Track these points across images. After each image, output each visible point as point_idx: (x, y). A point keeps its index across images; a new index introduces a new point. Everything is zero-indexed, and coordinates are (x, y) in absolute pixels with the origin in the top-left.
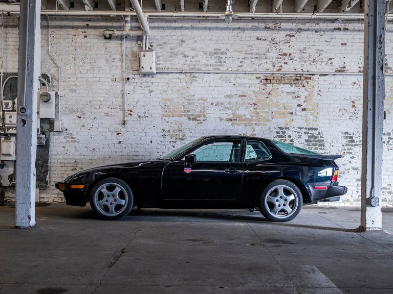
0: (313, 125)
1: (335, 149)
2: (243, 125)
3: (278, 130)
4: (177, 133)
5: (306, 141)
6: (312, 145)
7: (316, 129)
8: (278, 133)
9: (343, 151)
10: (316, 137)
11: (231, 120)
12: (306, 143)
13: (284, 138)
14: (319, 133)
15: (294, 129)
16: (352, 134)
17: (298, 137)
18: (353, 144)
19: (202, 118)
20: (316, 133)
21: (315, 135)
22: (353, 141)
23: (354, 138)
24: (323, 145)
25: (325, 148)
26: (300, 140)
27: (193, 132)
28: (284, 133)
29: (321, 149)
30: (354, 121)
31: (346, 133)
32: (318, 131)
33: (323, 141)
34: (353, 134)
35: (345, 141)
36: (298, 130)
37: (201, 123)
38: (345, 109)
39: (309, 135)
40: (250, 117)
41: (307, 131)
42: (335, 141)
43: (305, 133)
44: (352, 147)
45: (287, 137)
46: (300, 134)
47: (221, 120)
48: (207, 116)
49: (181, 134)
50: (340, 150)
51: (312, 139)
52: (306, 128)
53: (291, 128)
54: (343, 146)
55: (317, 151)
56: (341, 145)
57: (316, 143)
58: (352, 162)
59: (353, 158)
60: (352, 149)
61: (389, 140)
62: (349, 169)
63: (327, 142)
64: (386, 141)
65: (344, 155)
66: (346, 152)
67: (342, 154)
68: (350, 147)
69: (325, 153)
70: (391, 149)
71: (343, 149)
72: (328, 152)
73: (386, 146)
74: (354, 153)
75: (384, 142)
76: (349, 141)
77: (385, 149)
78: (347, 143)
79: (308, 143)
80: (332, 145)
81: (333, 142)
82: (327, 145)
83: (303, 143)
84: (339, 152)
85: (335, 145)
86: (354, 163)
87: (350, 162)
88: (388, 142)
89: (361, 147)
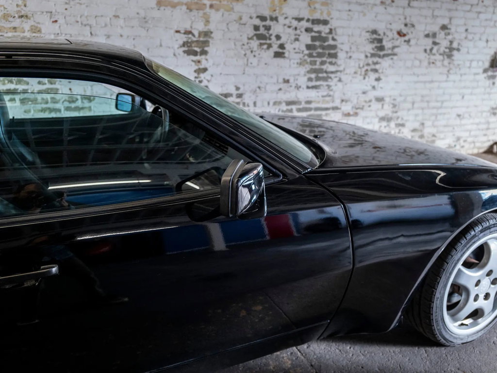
0: (322, 13)
1: (353, 64)
2: (184, 8)
3: (257, 22)
4: (17, 23)
5: (308, 47)
6: (318, 56)
7: (325, 22)
8: (256, 28)
9: (366, 68)
10: (325, 39)
12: (307, 52)
13: (268, 42)
14: (331, 30)
15: (287, 22)
16: (382, 34)
17: (293, 37)
18: (382, 53)
20: (324, 29)
21: (323, 35)
22: (381, 48)
23: (384, 43)
24: (335, 56)
25: (339, 62)
26: (297, 45)
27: (61, 21)
28: (268, 28)
29: (331, 63)
30: (388, 8)
31: (374, 32)
32: (329, 26)
33: (334, 47)
34: (384, 34)
35: (369, 48)
36: (295, 23)
39: (313, 34)
41: (309, 25)
42: (354, 48)
43: (308, 30)
44: (380, 60)
45: (273, 38)
46: (298, 32)
49: (27, 26)
50: (361, 66)
51: (317, 43)
52: (308, 20)
53: (281, 19)
54: (366, 57)
55: (324, 67)
56: (362, 56)
57: (324, 51)
58: (376, 87)
59: (378, 79)
60: (380, 63)
61: (433, 46)
62: (370, 101)
63: (342, 50)
64: (428, 48)
65: (366, 74)
66: (369, 68)
67: (363, 73)
68: (376, 59)
69: (337, 71)
70: (433, 63)
71: (366, 63)
72: (341, 68)
73: (428, 57)
74: (380, 71)
75: (425, 51)
76: (376, 47)
77: (425, 63)
78: (372, 52)
79: (311, 51)
80: (349, 54)
81: (352, 50)
82: (341, 55)
83: (301, 52)
84: (359, 70)
85: (355, 56)
86: (379, 89)
87: (374, 87)
88: (431, 50)
89: (392, 59)
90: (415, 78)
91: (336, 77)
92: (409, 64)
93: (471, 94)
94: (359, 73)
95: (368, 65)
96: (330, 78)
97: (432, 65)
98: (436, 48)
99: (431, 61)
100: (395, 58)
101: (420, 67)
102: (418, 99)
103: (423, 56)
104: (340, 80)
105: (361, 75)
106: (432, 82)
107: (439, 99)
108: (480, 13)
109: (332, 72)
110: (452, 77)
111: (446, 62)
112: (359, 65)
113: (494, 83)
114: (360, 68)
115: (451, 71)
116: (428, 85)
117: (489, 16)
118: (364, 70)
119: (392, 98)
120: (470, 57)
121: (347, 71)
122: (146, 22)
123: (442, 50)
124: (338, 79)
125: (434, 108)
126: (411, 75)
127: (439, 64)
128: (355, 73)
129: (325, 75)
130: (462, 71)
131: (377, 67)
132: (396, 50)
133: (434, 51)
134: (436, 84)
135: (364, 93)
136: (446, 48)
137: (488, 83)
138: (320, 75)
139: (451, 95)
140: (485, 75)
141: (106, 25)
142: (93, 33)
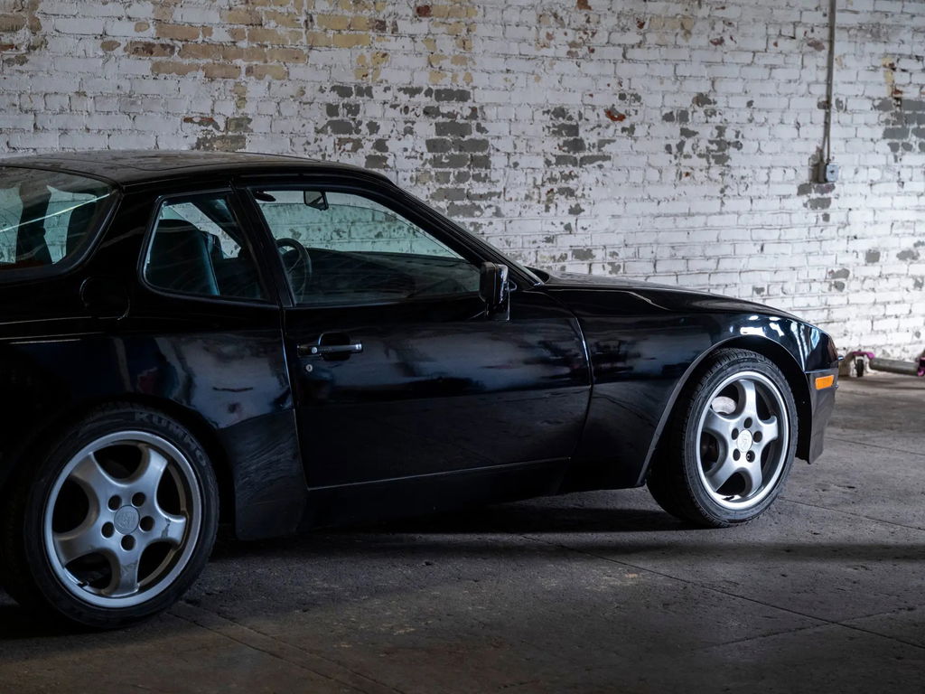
0: (454, 78)
1: (521, 179)
2: (201, 74)
3: (333, 98)
5: (431, 145)
6: (451, 164)
7: (463, 96)
8: (332, 110)
9: (549, 186)
10: (464, 130)
11: (148, 49)
12: (429, 156)
13: (354, 136)
14: (474, 110)
15: (389, 96)
16: (576, 117)
17: (401, 127)
18: (579, 156)
20: (462, 109)
21: (459, 120)
22: (577, 145)
23: (582, 134)
24: (485, 163)
25: (494, 176)
26: (408, 141)
28: (354, 110)
29: (477, 178)
30: (583, 63)
31: (560, 112)
32: (469, 103)
33: (483, 145)
34: (580, 115)
35: (552, 145)
36: (404, 99)
37: (22, 60)
38: (555, 15)
39: (440, 119)
40: (226, 38)
41: (430, 102)
42: (521, 146)
43: (427, 112)
44: (576, 170)
45: (364, 128)
46: (411, 115)
47: (109, 46)
48: (47, 26)
50: (539, 182)
51: (449, 138)
52: (429, 93)
53: (378, 93)
54: (548, 163)
55: (465, 186)
56: (540, 163)
57: (462, 153)
58: (573, 226)
59: (576, 211)
60: (576, 176)
61: (683, 138)
62: (564, 258)
63: (498, 150)
64: (674, 143)
65: (550, 200)
66: (555, 187)
67: (544, 198)
68: (567, 169)
69: (491, 195)
70: (687, 174)
71: (548, 175)
72: (499, 189)
73: (675, 162)
74: (579, 193)
75: (668, 148)
76: (565, 143)
77: (671, 175)
78: (560, 153)
79: (437, 155)
80: (513, 160)
81: (518, 151)
82: (498, 161)
83: (418, 155)
84: (536, 191)
85: (524, 162)
86: (580, 231)
87: (568, 228)
88: (680, 146)
89: (600, 167)
90: (652, 208)
91: (490, 206)
92: (637, 176)
93: (779, 241)
94: (536, 197)
95: (552, 180)
96: (478, 208)
97: (685, 179)
98: (689, 143)
99: (684, 170)
100: (607, 164)
101: (660, 182)
102: (666, 252)
103: (663, 159)
104: (498, 213)
105: (539, 202)
106: (690, 215)
107: (709, 252)
108: (772, 67)
109: (481, 197)
110: (731, 204)
111: (716, 171)
112: (535, 179)
113: (826, 217)
114: (535, 186)
115: (727, 192)
116: (682, 223)
117: (793, 73)
118: (544, 190)
119: (608, 250)
120: (766, 160)
121: (512, 194)
122: (133, 103)
123: (703, 145)
124: (493, 210)
125: (701, 272)
126: (643, 199)
127: (700, 176)
128: (527, 197)
129: (467, 202)
130: (753, 191)
131: (572, 184)
132: (607, 149)
133: (687, 149)
134: (699, 221)
135: (549, 240)
136: (711, 142)
137: (813, 216)
138: (458, 203)
139: (734, 243)
140: (805, 198)
141: (62, 111)
142: (39, 126)
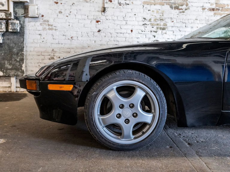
19: (184, 7)
